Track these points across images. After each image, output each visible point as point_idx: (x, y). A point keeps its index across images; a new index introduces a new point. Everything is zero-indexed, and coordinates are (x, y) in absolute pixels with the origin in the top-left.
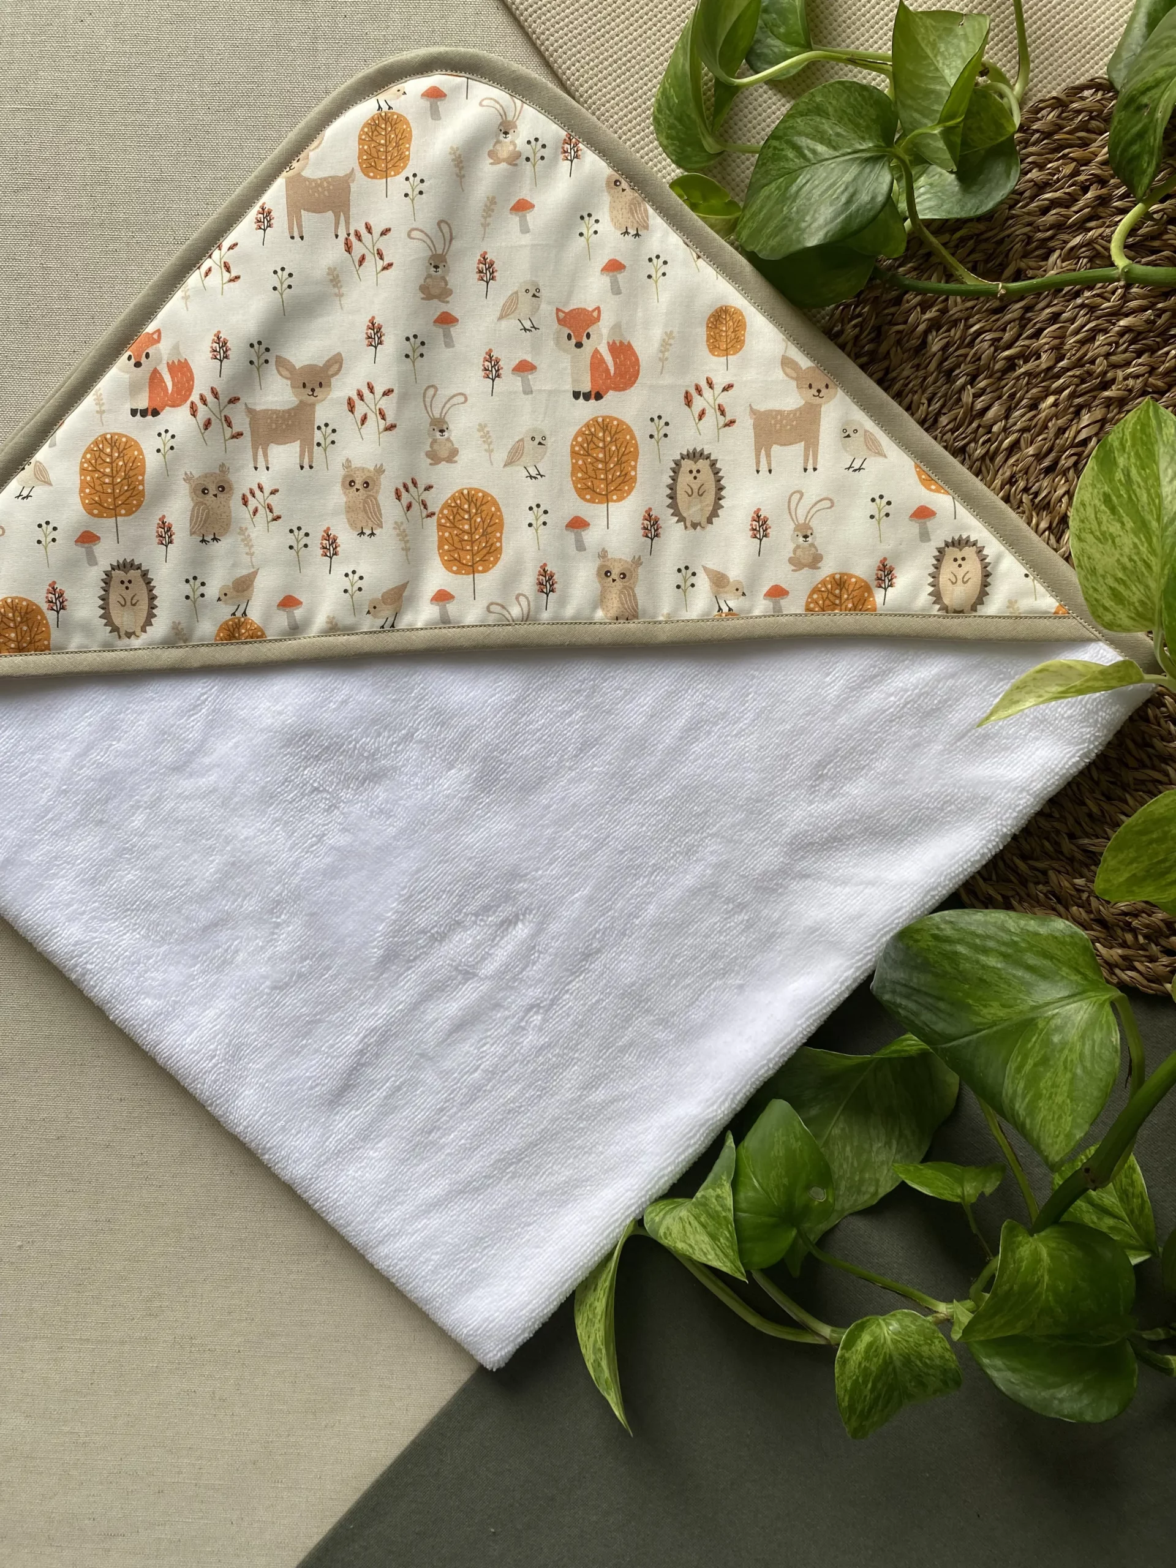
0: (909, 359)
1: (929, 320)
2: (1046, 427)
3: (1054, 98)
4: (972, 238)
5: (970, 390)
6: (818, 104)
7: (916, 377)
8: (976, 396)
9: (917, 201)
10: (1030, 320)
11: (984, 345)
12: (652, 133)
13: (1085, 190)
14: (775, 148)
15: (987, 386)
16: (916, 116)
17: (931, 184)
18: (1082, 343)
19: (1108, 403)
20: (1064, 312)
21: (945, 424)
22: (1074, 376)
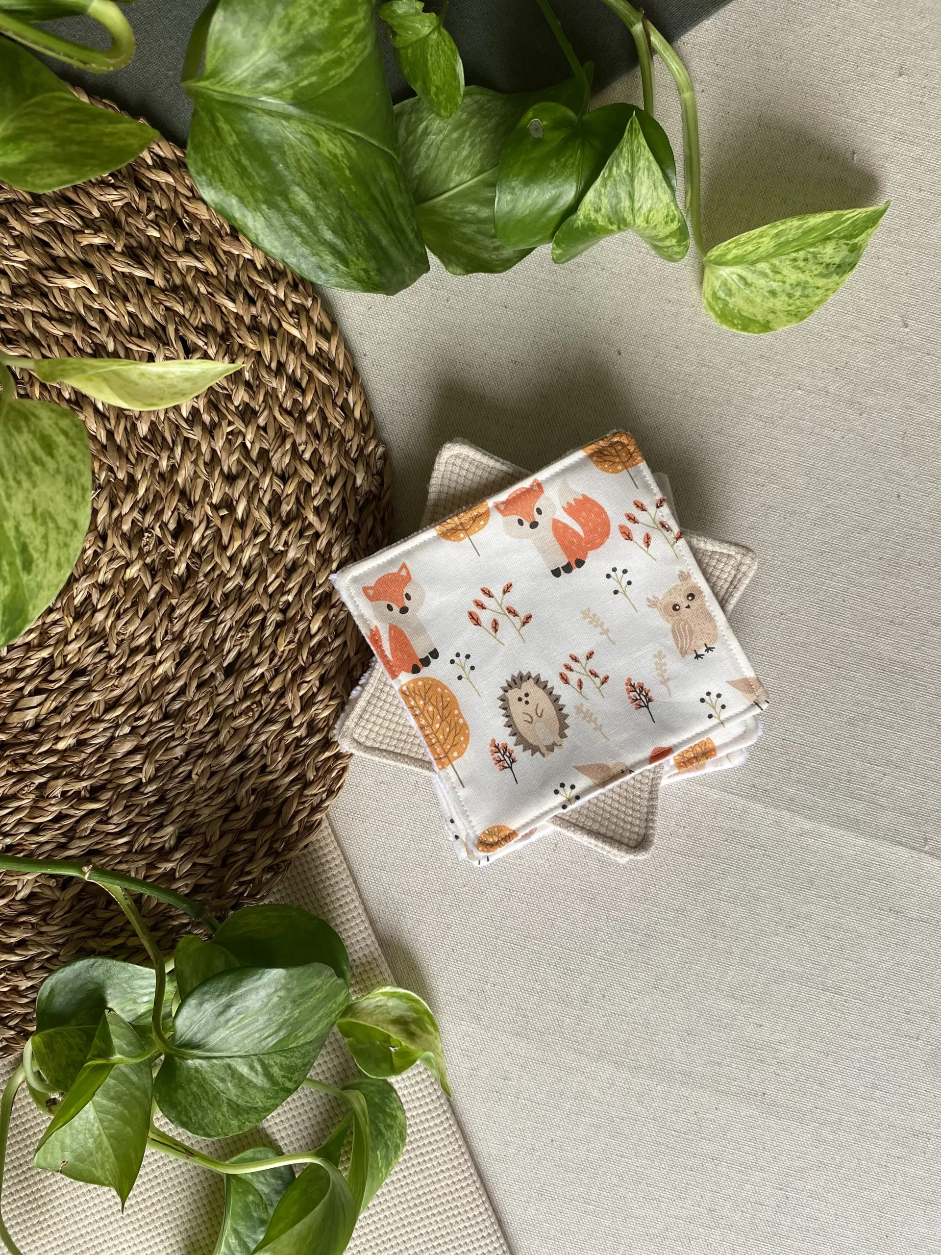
0: (200, 825)
1: (169, 861)
2: (73, 718)
4: (105, 934)
5: (143, 776)
6: (237, 1117)
7: (197, 804)
8: (138, 769)
9: (154, 990)
10: (64, 834)
11: (118, 820)
12: (410, 1125)
14: (290, 1080)
15: (124, 777)
16: (134, 1078)
17: (135, 1002)
18: (15, 797)
20: (26, 833)
21: (179, 747)
22: (32, 764)
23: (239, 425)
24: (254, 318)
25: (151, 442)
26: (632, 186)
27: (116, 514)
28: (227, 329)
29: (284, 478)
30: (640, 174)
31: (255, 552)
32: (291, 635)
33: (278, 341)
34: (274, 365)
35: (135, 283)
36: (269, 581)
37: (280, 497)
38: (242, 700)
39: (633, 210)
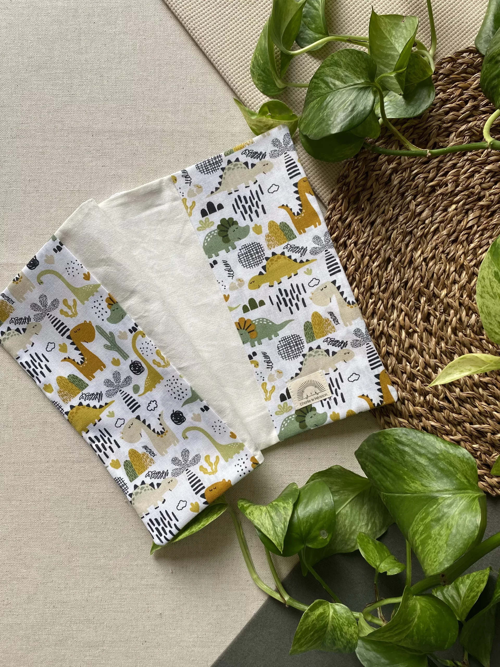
0: (383, 188)
1: (392, 168)
2: (452, 220)
3: (449, 57)
4: (411, 127)
5: (414, 203)
7: (387, 197)
8: (417, 205)
9: (385, 108)
10: (442, 167)
11: (419, 180)
12: (250, 78)
13: (466, 102)
15: (422, 200)
16: (382, 67)
17: (390, 101)
18: (468, 178)
19: (482, 207)
20: (458, 163)
21: (401, 220)
22: (465, 195)
23: (415, 371)
24: (421, 421)
25: (451, 353)
26: (272, 522)
27: (458, 316)
28: (431, 413)
29: (388, 353)
30: (271, 529)
31: (392, 317)
32: (366, 284)
33: (407, 413)
34: (406, 402)
35: (478, 421)
36: (382, 306)
37: (388, 345)
38: (380, 249)
39: (269, 512)
